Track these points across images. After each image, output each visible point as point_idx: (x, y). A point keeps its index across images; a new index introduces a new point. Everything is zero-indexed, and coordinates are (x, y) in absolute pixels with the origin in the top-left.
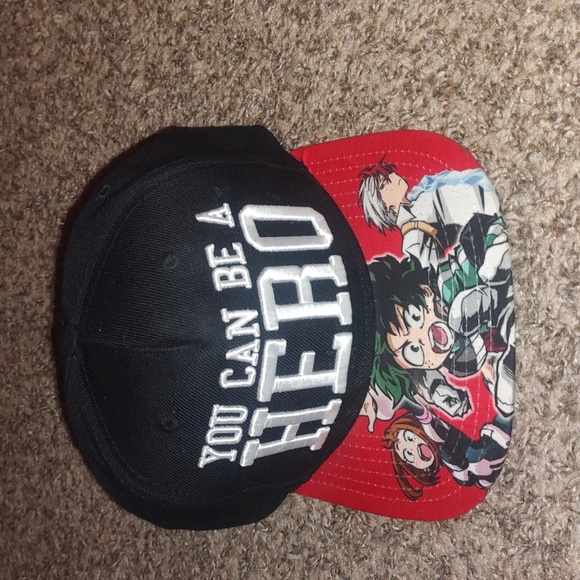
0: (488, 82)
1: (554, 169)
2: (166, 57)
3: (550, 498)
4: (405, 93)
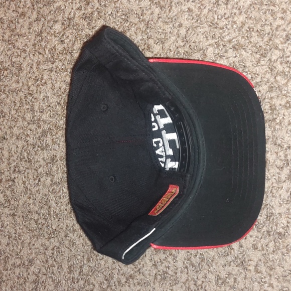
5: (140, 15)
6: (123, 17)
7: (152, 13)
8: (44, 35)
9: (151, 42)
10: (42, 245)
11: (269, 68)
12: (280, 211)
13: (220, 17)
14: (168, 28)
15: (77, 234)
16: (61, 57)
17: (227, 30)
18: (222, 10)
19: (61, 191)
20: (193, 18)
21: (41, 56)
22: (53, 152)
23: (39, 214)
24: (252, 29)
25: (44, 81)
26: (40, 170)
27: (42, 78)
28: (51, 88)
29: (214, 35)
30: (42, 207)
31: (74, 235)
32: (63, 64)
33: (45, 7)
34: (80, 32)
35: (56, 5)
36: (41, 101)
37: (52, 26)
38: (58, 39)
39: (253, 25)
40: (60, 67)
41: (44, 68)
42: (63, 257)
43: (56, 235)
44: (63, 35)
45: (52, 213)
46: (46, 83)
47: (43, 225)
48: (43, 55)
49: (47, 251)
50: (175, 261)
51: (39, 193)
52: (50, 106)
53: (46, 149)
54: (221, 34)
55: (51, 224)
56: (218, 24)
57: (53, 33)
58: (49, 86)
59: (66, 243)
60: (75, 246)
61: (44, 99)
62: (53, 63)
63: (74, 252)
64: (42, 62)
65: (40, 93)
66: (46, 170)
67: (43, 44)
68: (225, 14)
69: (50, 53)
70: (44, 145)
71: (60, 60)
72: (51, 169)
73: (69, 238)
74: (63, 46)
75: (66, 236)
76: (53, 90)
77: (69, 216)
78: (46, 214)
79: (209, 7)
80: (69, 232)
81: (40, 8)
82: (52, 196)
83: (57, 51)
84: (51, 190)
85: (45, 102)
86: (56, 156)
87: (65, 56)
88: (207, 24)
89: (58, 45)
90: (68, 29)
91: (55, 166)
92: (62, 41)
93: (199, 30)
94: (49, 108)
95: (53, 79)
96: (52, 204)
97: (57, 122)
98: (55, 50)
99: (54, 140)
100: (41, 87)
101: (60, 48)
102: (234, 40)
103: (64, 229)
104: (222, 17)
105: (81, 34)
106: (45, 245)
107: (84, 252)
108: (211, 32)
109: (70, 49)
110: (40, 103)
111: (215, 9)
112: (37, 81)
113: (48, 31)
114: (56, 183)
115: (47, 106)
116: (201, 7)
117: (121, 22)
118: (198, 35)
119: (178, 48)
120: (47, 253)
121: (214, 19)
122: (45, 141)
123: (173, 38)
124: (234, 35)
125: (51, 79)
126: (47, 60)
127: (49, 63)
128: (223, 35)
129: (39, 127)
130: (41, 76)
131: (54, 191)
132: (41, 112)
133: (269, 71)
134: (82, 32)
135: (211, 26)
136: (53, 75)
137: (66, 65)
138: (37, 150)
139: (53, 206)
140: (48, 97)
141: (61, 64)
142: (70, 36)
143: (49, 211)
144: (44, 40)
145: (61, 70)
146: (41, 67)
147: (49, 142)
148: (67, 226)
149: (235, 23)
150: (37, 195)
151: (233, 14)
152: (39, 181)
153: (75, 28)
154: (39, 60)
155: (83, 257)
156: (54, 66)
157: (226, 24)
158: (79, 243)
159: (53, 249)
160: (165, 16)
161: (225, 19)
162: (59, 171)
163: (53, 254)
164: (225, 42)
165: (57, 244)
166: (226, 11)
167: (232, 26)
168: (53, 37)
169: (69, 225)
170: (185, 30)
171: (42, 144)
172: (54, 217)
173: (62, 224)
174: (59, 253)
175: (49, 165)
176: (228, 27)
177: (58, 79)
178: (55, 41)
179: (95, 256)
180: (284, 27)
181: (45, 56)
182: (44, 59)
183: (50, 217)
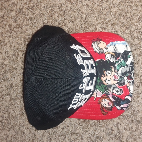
0: (124, 23)
1: (140, 42)
2: (25, 7)
3: (138, 111)
4: (102, 23)
5: (60, 7)
6: (51, 8)
7: (67, 6)
8: (5, 17)
9: (66, 21)
10: (5, 135)
11: (130, 35)
12: (138, 109)
13: (103, 9)
14: (76, 14)
15: (26, 127)
16: (15, 29)
17: (107, 16)
18: (104, 5)
19: (16, 104)
20: (89, 9)
21: (3, 29)
22: (11, 82)
23: (3, 117)
24: (120, 15)
25: (5, 43)
26: (4, 92)
27: (4, 41)
28: (10, 47)
29: (101, 18)
30: (4, 113)
31: (24, 128)
32: (17, 33)
33: (6, 3)
34: (26, 16)
35: (12, 2)
36: (4, 54)
37: (10, 13)
38: (13, 20)
39: (121, 13)
40: (15, 35)
41: (5, 36)
42: (17, 141)
43: (13, 129)
44: (16, 18)
45: (11, 116)
46: (6, 44)
47: (5, 123)
48: (5, 29)
49: (8, 138)
50: (82, 139)
51: (3, 105)
52: (9, 57)
53: (7, 81)
54: (104, 17)
55: (10, 123)
56: (103, 12)
57: (10, 16)
58: (8, 45)
59: (20, 133)
60: (24, 134)
61: (5, 53)
62: (10, 33)
63: (24, 138)
64: (4, 32)
65: (3, 49)
66: (7, 92)
67: (5, 22)
68: (106, 7)
69: (9, 28)
70: (6, 78)
71: (15, 31)
72: (10, 92)
73: (21, 130)
74: (17, 23)
75: (19, 129)
76: (11, 48)
77: (21, 117)
78: (7, 117)
79: (97, 4)
80: (21, 127)
81: (3, 3)
82: (10, 107)
83: (13, 27)
84: (10, 103)
85: (7, 54)
86: (13, 84)
87: (18, 29)
88: (97, 12)
89: (14, 23)
90: (19, 14)
91: (12, 90)
92: (16, 21)
93: (93, 15)
94: (8, 58)
95: (11, 41)
96: (10, 111)
97: (13, 65)
98: (12, 26)
99: (12, 75)
100: (4, 46)
101: (14, 25)
102: (111, 21)
103: (18, 125)
104: (105, 9)
105: (27, 17)
106: (7, 134)
107: (30, 137)
108: (99, 16)
109: (21, 25)
110: (3, 55)
111: (101, 4)
112: (1, 43)
113: (7, 15)
114: (13, 99)
115: (8, 56)
116: (94, 3)
117: (49, 11)
118: (92, 18)
119: (81, 24)
120: (8, 139)
121: (101, 10)
122: (6, 76)
123: (79, 20)
124: (111, 18)
125: (10, 42)
126: (7, 31)
127: (9, 33)
128: (106, 18)
129: (3, 68)
130: (3, 40)
131: (12, 104)
132: (4, 60)
133: (131, 36)
134: (27, 16)
135: (99, 13)
136: (11, 39)
137: (19, 34)
138: (2, 81)
139: (11, 112)
140: (8, 52)
141: (15, 33)
142: (21, 18)
143: (9, 115)
144: (5, 20)
145: (15, 37)
146: (3, 35)
147: (9, 76)
148: (20, 123)
149: (112, 12)
150: (2, 106)
151: (110, 7)
152: (3, 98)
153: (23, 14)
154: (2, 31)
155: (29, 140)
156: (11, 34)
157: (107, 12)
158: (27, 132)
159: (12, 136)
160: (74, 8)
161: (106, 10)
162: (15, 93)
163: (11, 139)
164: (106, 21)
165: (14, 134)
166: (106, 6)
167: (110, 13)
168: (11, 19)
169: (21, 122)
170: (85, 16)
171: (5, 78)
172: (12, 119)
173: (16, 122)
174: (15, 138)
175: (9, 89)
176: (108, 14)
177: (14, 42)
178: (11, 21)
179: (36, 139)
180: (137, 14)
181: (6, 29)
182: (5, 31)
183: (10, 119)
